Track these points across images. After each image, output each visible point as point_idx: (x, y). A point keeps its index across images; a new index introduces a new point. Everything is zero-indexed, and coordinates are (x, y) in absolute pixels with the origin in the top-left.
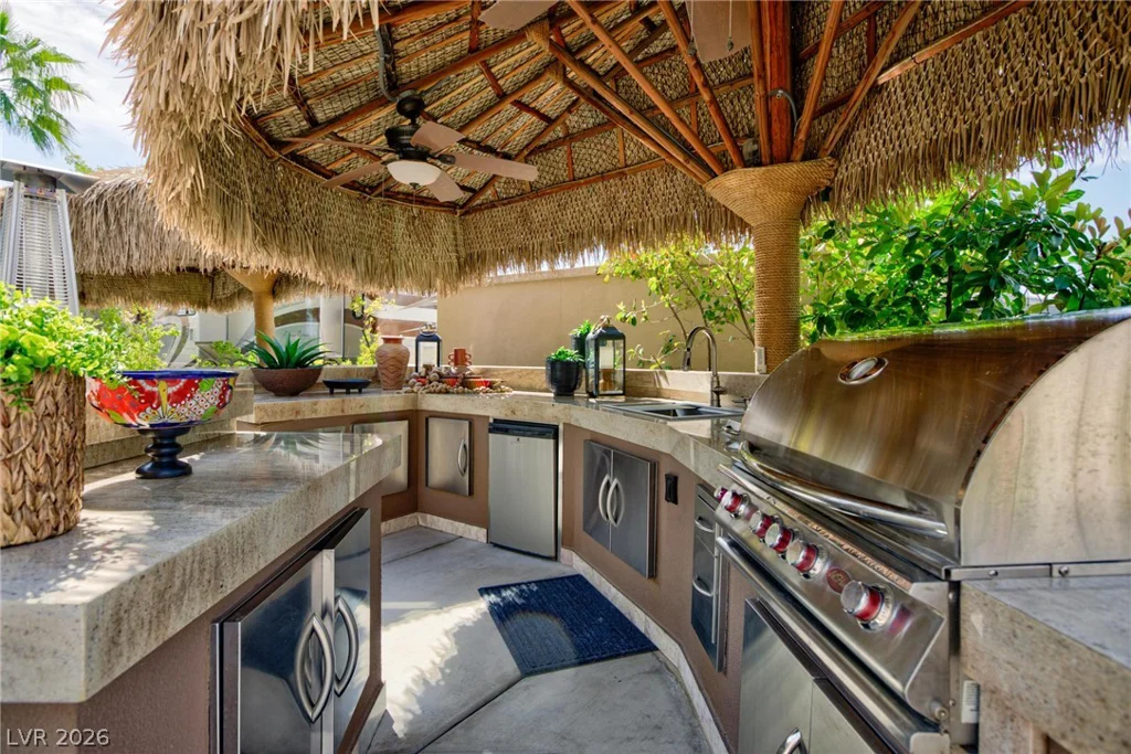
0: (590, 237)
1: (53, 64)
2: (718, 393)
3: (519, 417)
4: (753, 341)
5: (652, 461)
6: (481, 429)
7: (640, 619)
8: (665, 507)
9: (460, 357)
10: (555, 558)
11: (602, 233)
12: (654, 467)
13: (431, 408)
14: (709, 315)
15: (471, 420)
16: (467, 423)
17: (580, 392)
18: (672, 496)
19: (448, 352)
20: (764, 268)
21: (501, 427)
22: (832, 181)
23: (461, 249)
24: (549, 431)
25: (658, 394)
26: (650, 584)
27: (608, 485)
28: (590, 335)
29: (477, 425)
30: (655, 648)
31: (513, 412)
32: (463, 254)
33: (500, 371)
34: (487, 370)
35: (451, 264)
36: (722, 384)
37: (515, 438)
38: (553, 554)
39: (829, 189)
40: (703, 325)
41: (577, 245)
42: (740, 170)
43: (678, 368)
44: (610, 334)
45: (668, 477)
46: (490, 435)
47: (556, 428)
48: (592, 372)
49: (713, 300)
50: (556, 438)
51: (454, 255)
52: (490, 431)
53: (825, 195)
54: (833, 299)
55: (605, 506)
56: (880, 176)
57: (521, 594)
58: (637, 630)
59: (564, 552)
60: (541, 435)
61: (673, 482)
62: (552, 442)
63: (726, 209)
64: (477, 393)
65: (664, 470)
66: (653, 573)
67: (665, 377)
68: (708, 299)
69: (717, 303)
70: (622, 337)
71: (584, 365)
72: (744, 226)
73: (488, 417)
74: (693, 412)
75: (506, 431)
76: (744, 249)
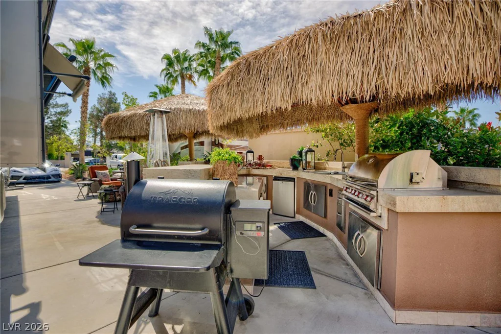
0: (304, 121)
1: (107, 58)
2: (344, 168)
3: (283, 176)
4: (355, 151)
5: (325, 186)
6: (270, 179)
7: (321, 229)
8: (329, 198)
9: (260, 158)
10: (294, 217)
11: (308, 119)
12: (326, 187)
13: (254, 173)
14: (341, 144)
15: (267, 176)
16: (266, 178)
17: (300, 168)
18: (331, 195)
19: (256, 156)
20: (358, 131)
21: (277, 179)
22: (378, 107)
23: (261, 124)
24: (292, 180)
25: (325, 169)
26: (324, 219)
27: (312, 194)
28: (304, 151)
29: (269, 178)
30: (326, 236)
31: (281, 174)
32: (261, 125)
33: (273, 162)
34: (269, 162)
35: (258, 129)
36: (345, 165)
37: (281, 182)
38: (293, 216)
39: (377, 109)
40: (340, 148)
41: (299, 124)
42: (350, 104)
43: (332, 161)
44: (310, 150)
45: (330, 190)
46: (274, 181)
47: (294, 179)
48: (304, 162)
49: (343, 140)
50: (294, 182)
51: (259, 126)
52: (274, 180)
53: (376, 111)
54: (379, 141)
55: (311, 199)
56: (391, 107)
57: (285, 225)
58: (321, 233)
59: (297, 215)
60: (290, 181)
61: (331, 191)
62: (293, 183)
63: (347, 114)
64: (267, 169)
65: (329, 187)
66: (325, 217)
67: (328, 164)
68: (341, 139)
69: (344, 141)
70: (314, 151)
71: (302, 160)
72: (352, 119)
73: (272, 176)
74: (336, 173)
75: (279, 180)
76: (353, 124)
